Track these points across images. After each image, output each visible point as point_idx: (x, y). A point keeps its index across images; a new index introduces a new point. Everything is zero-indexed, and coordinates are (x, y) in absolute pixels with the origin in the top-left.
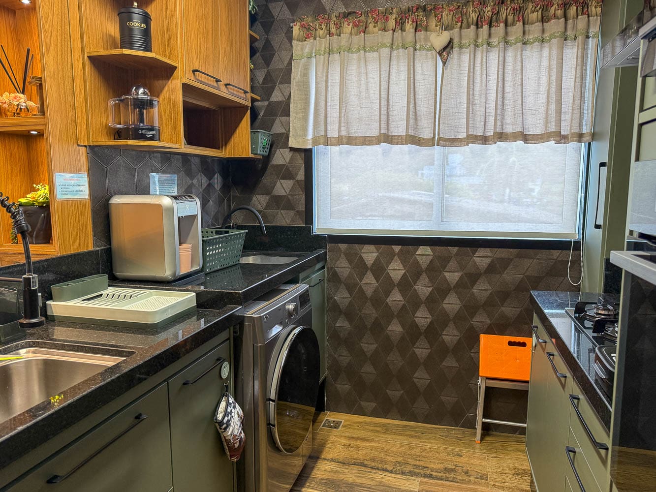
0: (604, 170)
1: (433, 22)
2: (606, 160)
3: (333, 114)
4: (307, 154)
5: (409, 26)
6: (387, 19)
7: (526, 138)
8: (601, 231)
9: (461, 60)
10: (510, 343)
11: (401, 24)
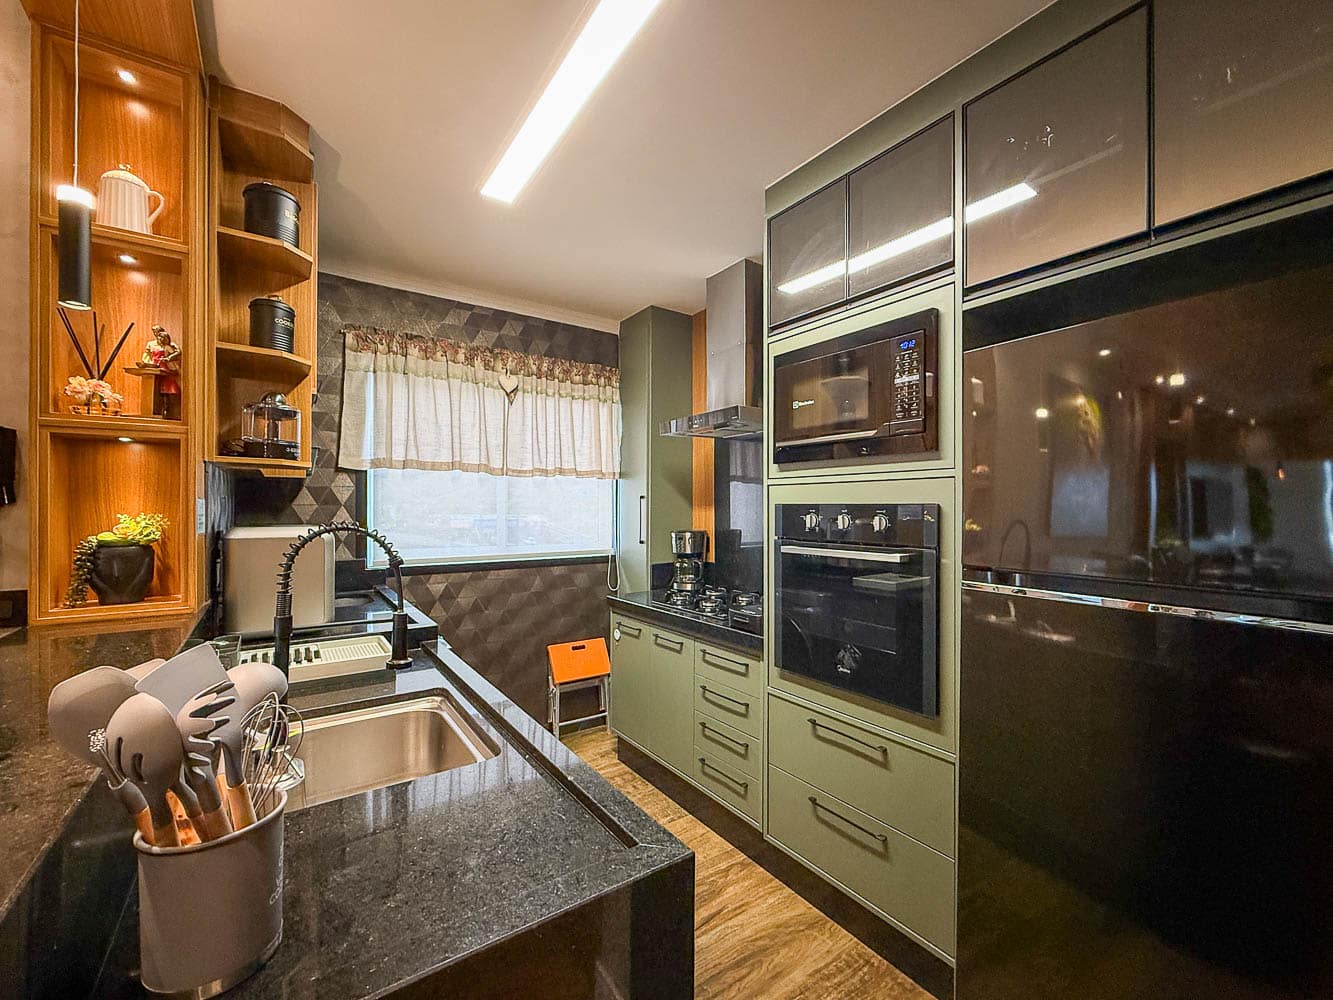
0: (644, 501)
1: (499, 365)
2: (645, 494)
3: (399, 434)
4: (360, 477)
5: (478, 362)
6: (457, 352)
7: (578, 474)
8: (644, 546)
9: (526, 402)
10: (574, 648)
11: (470, 360)
